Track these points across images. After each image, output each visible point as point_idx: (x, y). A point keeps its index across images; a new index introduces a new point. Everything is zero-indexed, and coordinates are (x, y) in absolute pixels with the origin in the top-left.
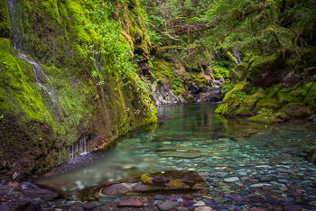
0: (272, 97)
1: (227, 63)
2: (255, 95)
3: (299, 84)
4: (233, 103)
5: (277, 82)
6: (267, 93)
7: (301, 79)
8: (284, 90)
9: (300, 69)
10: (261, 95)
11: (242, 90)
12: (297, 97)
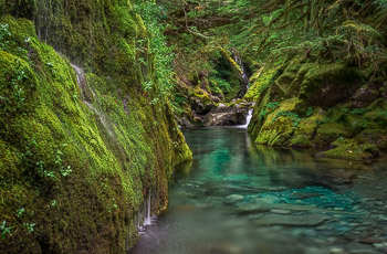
0: (338, 121)
1: (228, 73)
2: (313, 118)
3: (375, 102)
4: (284, 129)
5: (343, 100)
6: (329, 115)
7: (380, 96)
8: (355, 111)
9: (376, 83)
10: (322, 118)
11: (293, 111)
12: (376, 121)
